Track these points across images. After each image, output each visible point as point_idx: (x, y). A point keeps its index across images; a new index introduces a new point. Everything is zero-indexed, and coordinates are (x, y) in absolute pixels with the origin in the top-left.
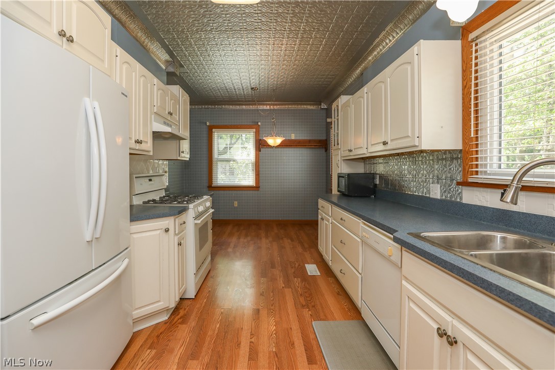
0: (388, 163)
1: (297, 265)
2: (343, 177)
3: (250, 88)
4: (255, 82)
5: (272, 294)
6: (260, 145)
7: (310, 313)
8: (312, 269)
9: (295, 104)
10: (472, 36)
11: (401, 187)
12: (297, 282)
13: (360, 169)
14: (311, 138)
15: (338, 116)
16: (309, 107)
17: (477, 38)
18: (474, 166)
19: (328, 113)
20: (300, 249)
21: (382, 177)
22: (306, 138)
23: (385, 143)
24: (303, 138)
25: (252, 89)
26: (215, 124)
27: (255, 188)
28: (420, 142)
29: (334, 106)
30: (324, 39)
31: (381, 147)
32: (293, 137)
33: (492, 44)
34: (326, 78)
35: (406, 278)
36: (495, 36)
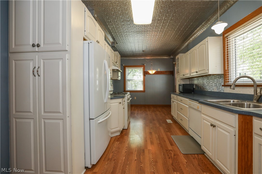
0: (198, 79)
1: (163, 120)
2: (181, 85)
3: (142, 51)
4: (144, 48)
5: (155, 128)
6: (145, 73)
7: (170, 133)
8: (169, 121)
9: (160, 56)
10: (226, 35)
11: (204, 88)
12: (164, 125)
13: (188, 82)
14: (166, 70)
15: (178, 62)
16: (165, 57)
17: (227, 36)
18: (227, 79)
19: (174, 60)
20: (164, 115)
21: (196, 85)
22: (164, 70)
23: (197, 72)
24: (163, 70)
25: (143, 51)
26: (126, 65)
27: (143, 92)
28: (208, 71)
29: (177, 58)
30: (173, 33)
31: (195, 74)
32: (159, 70)
33: (232, 39)
34: (173, 46)
35: (203, 113)
36: (233, 36)
